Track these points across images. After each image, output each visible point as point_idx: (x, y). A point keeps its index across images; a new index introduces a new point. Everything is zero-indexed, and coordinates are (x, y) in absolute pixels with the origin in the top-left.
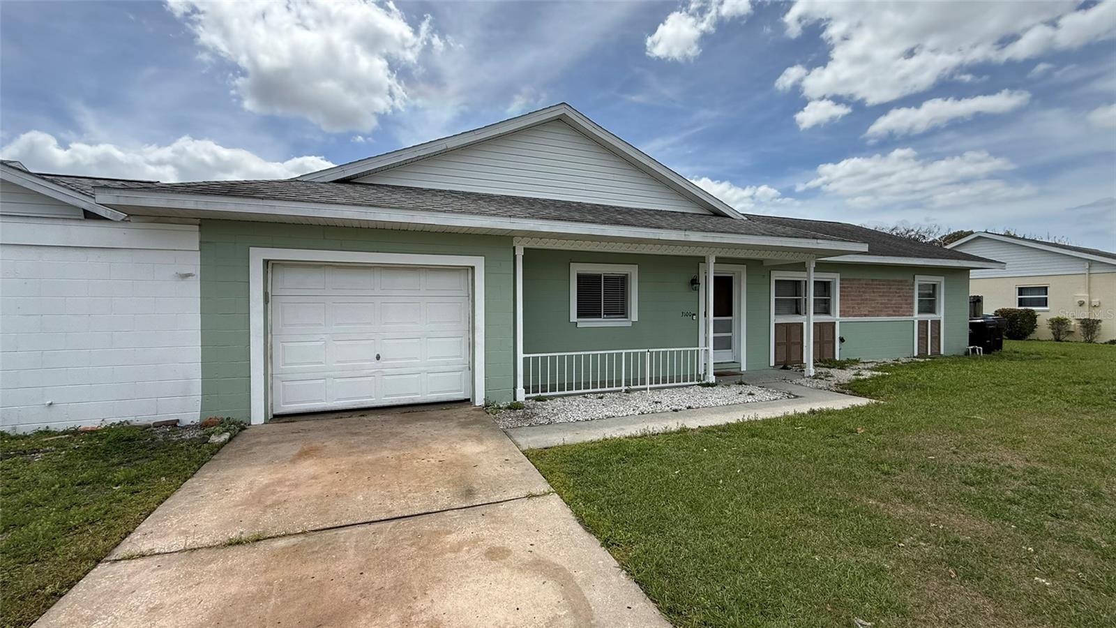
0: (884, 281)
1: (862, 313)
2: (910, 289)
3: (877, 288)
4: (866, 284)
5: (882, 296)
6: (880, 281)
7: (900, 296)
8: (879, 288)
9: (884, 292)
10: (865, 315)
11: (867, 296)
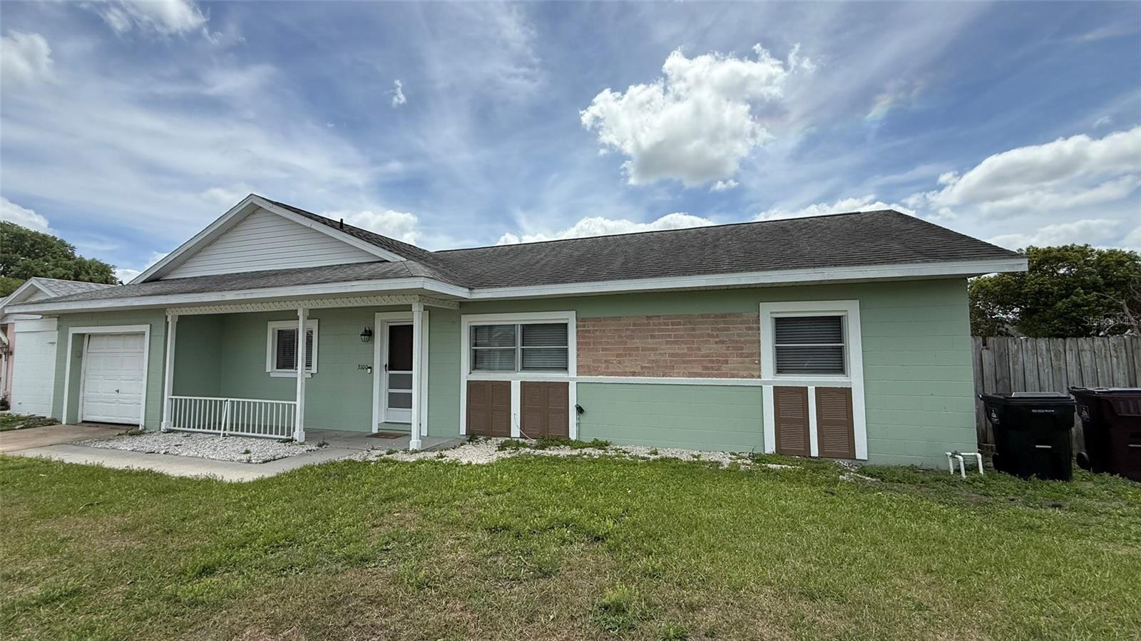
0: (678, 317)
1: (628, 370)
2: (750, 328)
3: (660, 330)
4: (634, 325)
5: (675, 343)
6: (669, 317)
7: (722, 342)
8: (668, 330)
9: (676, 336)
10: (634, 374)
11: (637, 342)
